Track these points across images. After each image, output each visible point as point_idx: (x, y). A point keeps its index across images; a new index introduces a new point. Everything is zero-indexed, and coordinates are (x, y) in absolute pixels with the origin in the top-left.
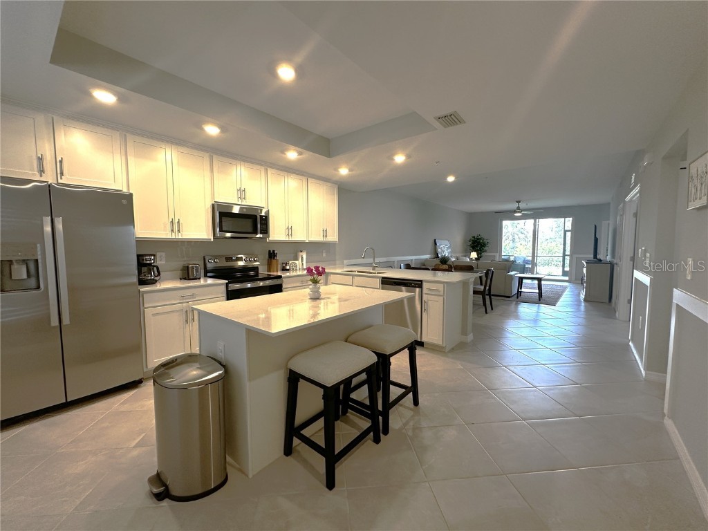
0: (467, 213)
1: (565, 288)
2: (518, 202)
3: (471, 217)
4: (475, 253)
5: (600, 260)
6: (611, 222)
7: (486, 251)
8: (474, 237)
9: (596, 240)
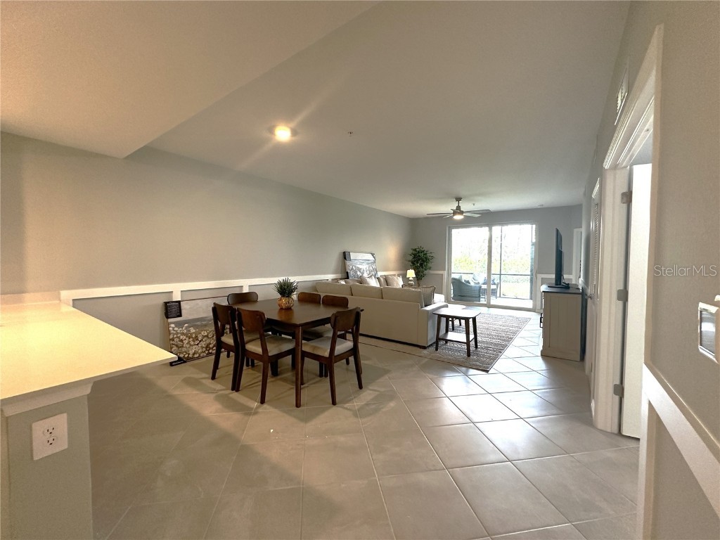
0: (407, 218)
1: (527, 320)
2: (458, 199)
3: (414, 225)
4: (413, 271)
5: (567, 287)
6: (583, 230)
7: (430, 268)
8: (415, 250)
9: (559, 255)
